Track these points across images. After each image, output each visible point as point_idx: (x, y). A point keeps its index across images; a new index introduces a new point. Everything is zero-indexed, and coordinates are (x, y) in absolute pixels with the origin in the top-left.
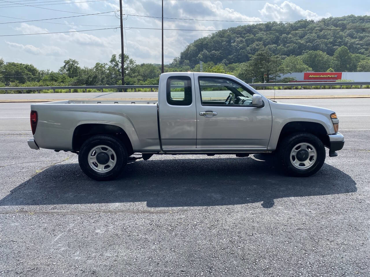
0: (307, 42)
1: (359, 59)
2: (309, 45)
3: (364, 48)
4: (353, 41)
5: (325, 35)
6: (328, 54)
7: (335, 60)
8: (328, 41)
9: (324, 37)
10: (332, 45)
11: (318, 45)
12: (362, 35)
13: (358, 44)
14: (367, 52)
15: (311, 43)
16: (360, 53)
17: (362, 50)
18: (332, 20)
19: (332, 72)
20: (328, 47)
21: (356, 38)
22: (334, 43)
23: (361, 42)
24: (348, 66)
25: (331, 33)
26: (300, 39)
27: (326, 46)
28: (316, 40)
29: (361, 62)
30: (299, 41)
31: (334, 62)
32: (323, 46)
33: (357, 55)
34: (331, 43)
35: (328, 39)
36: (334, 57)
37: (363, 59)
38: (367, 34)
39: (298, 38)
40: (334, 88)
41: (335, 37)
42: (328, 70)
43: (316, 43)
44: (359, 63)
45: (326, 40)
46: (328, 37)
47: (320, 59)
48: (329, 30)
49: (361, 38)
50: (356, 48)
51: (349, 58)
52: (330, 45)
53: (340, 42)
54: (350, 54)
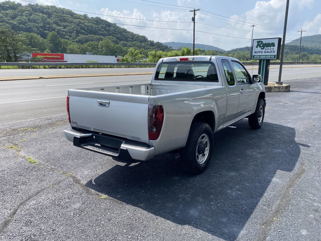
0: (20, 24)
1: (67, 43)
2: (22, 26)
3: (68, 35)
4: (59, 28)
5: (35, 20)
6: (42, 36)
7: (49, 43)
8: (39, 25)
9: (35, 21)
10: (43, 29)
11: (31, 28)
12: (65, 24)
13: (63, 31)
14: (71, 38)
15: (23, 24)
16: (66, 38)
17: (68, 37)
18: (39, 7)
19: (49, 53)
20: (40, 31)
21: (61, 26)
22: (44, 27)
23: (65, 30)
24: (60, 48)
25: (40, 19)
26: (12, 20)
27: (37, 29)
28: (28, 22)
29: (69, 46)
30: (12, 21)
31: (48, 44)
32: (35, 29)
33: (65, 40)
34: (42, 27)
35: (38, 23)
36: (47, 40)
37: (70, 44)
38: (68, 24)
39: (10, 18)
40: (89, 68)
41: (44, 23)
42: (45, 51)
43: (28, 25)
44: (68, 47)
45: (37, 24)
46: (38, 21)
47: (36, 40)
48: (37, 15)
49: (65, 27)
50: (62, 34)
51: (60, 42)
52: (41, 29)
53: (48, 27)
54: (60, 39)
